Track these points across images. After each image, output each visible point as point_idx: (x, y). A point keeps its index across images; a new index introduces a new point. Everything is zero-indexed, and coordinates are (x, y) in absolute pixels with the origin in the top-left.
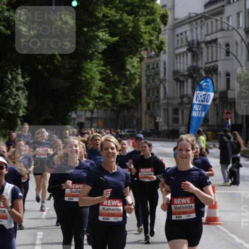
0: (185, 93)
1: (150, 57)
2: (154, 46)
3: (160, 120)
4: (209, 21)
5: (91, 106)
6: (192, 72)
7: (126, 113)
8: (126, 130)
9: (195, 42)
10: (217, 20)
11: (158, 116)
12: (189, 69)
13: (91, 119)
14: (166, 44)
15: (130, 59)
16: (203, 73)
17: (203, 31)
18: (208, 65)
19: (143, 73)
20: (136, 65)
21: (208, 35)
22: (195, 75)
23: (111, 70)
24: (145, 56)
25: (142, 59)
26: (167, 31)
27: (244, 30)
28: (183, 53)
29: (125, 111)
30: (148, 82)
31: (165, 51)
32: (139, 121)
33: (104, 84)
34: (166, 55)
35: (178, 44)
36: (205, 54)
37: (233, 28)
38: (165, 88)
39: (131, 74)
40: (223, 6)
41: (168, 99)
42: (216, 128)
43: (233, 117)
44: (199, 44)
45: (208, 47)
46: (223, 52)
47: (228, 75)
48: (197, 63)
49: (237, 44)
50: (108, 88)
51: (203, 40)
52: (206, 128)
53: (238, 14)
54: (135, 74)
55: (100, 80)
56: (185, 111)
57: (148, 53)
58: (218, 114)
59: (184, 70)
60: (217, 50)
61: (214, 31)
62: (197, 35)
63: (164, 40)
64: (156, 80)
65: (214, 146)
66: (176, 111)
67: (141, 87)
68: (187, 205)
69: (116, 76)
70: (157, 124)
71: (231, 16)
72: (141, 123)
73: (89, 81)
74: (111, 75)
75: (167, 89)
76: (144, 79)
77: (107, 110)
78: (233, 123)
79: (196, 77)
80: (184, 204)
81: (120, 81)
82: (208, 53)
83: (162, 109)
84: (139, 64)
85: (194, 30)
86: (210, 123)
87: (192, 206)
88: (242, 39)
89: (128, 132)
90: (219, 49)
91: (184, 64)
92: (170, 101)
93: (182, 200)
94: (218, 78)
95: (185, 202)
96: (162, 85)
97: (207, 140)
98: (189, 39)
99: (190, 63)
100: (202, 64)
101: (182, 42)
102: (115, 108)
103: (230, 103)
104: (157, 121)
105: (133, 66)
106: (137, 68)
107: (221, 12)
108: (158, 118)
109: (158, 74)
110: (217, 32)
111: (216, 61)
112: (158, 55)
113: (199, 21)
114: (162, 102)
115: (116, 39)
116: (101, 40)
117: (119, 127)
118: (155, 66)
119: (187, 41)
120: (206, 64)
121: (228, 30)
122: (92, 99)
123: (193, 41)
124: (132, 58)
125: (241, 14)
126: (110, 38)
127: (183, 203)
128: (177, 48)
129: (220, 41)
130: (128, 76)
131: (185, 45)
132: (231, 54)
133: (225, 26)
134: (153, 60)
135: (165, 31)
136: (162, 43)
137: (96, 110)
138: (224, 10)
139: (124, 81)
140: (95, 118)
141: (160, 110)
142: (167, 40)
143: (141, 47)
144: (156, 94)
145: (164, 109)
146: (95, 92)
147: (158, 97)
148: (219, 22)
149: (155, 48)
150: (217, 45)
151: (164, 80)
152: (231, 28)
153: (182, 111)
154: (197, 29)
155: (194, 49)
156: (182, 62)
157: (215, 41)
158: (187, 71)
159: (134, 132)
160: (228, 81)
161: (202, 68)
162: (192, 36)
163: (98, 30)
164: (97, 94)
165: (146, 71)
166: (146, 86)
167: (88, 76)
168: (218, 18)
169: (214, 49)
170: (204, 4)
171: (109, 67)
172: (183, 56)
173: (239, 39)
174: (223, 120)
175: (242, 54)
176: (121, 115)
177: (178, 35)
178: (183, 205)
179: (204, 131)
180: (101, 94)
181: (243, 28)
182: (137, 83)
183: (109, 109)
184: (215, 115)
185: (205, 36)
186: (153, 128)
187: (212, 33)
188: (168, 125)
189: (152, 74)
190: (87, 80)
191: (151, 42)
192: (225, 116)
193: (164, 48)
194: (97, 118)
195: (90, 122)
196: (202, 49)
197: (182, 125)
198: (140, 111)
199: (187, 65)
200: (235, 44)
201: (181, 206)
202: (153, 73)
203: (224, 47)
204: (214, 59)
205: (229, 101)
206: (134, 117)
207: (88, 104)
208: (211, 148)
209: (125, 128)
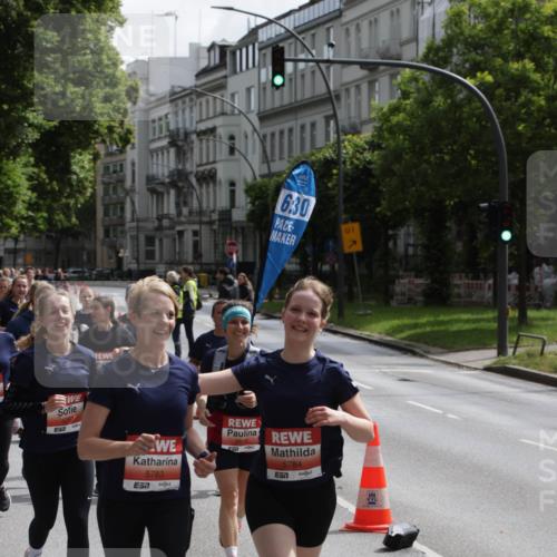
0: (165, 212)
1: (109, 154)
2: (115, 136)
3: (125, 253)
4: (203, 100)
5: (14, 231)
6: (175, 178)
7: (70, 242)
8: (71, 270)
9: (182, 131)
10: (215, 98)
11: (122, 247)
12: (171, 174)
13: (14, 252)
14: (136, 134)
15: (77, 156)
16: (194, 181)
17: (194, 115)
18: (201, 169)
19: (99, 179)
20: (87, 166)
21: (201, 121)
22: (180, 184)
23: (46, 172)
24: (102, 152)
25: (96, 157)
26: (137, 113)
27: (258, 114)
28: (162, 149)
29: (70, 239)
30: (106, 192)
31: (133, 145)
32: (92, 255)
33: (35, 195)
34: (136, 151)
35: (154, 134)
36: (196, 151)
37: (240, 112)
38: (133, 203)
39: (80, 181)
40: (225, 77)
41: (138, 221)
42: (213, 267)
43: (240, 252)
44: (187, 134)
45: (201, 140)
46: (225, 149)
47: (232, 184)
48: (184, 165)
49: (246, 137)
50: (41, 202)
51: (193, 128)
52: (198, 268)
53: (249, 90)
54: (86, 179)
55: (28, 189)
56: (165, 241)
57: (107, 148)
58: (216, 246)
59: (163, 175)
60: (215, 146)
61: (211, 115)
62: (184, 120)
63: (132, 128)
64: (119, 190)
65: (211, 296)
66: (150, 241)
67: (95, 201)
68: (304, 448)
69: (55, 183)
70: (120, 261)
71: (237, 92)
72: (95, 259)
73: (11, 189)
74: (47, 181)
75: (137, 205)
76: (100, 189)
77: (39, 237)
78: (241, 260)
79: (183, 187)
80: (296, 444)
81: (61, 192)
82: (201, 149)
83: (128, 237)
84: (92, 164)
85: (180, 112)
86: (204, 260)
87: (314, 450)
88: (255, 130)
89: (74, 272)
90: (218, 144)
91: (163, 166)
92: (141, 224)
93: (290, 434)
94: (217, 188)
95: (299, 441)
96: (128, 200)
97: (199, 286)
98: (172, 127)
99: (173, 165)
100: (191, 166)
101: (161, 132)
102: (53, 234)
103: (236, 228)
104: (120, 255)
105: (83, 167)
106: (89, 171)
107: (221, 87)
108: (122, 250)
109: (122, 181)
110: (215, 116)
111: (214, 162)
112: (122, 151)
113: (187, 99)
114: (128, 225)
115: (55, 123)
116: (30, 125)
117: (60, 264)
118: (118, 168)
119: (168, 130)
120: (198, 166)
121: (233, 114)
122: (16, 219)
123: (178, 129)
124: (81, 154)
125: (252, 90)
126: (44, 122)
127: (293, 442)
128: (153, 141)
129: (220, 131)
130: (74, 183)
131: (166, 136)
132: (237, 153)
133: (228, 109)
134: (114, 159)
135: (133, 113)
136: (129, 132)
137: (22, 237)
138: (226, 83)
139: (68, 190)
140: (20, 250)
141: (124, 237)
142: (136, 128)
143: (95, 138)
144: (119, 213)
145: (131, 237)
146: (20, 208)
147: (122, 217)
148: (218, 102)
149: (118, 140)
150: (215, 137)
151: (133, 190)
152: (236, 112)
153: (161, 240)
154: (183, 111)
155: (180, 143)
156: (160, 162)
157: (212, 131)
158: (168, 177)
159: (84, 272)
160: (233, 193)
161: (191, 173)
162: (177, 122)
163: (25, 108)
164: (24, 212)
165: (103, 175)
166: (103, 199)
167: (9, 182)
168: (217, 95)
169: (211, 143)
170: (195, 73)
171: (44, 168)
172: (163, 154)
173: (249, 129)
174: (224, 255)
175: (254, 152)
176: (62, 246)
177: (154, 121)
178: (294, 448)
179: (196, 272)
180: (30, 213)
181: (256, 112)
182: (88, 194)
183: (44, 237)
184: (213, 247)
185: (197, 122)
186: (114, 266)
187: (208, 118)
188: (138, 262)
189: (112, 181)
190: (8, 187)
191: (111, 129)
192: (227, 249)
193: (132, 140)
194: (24, 250)
195: (12, 256)
196: (192, 142)
197: (160, 262)
198: (93, 239)
199: (168, 167)
200: (243, 137)
201: (289, 448)
202: (114, 179)
203: (225, 140)
204: (211, 160)
205: (234, 225)
206: (83, 249)
207: (10, 227)
208: (205, 299)
209: (69, 266)
